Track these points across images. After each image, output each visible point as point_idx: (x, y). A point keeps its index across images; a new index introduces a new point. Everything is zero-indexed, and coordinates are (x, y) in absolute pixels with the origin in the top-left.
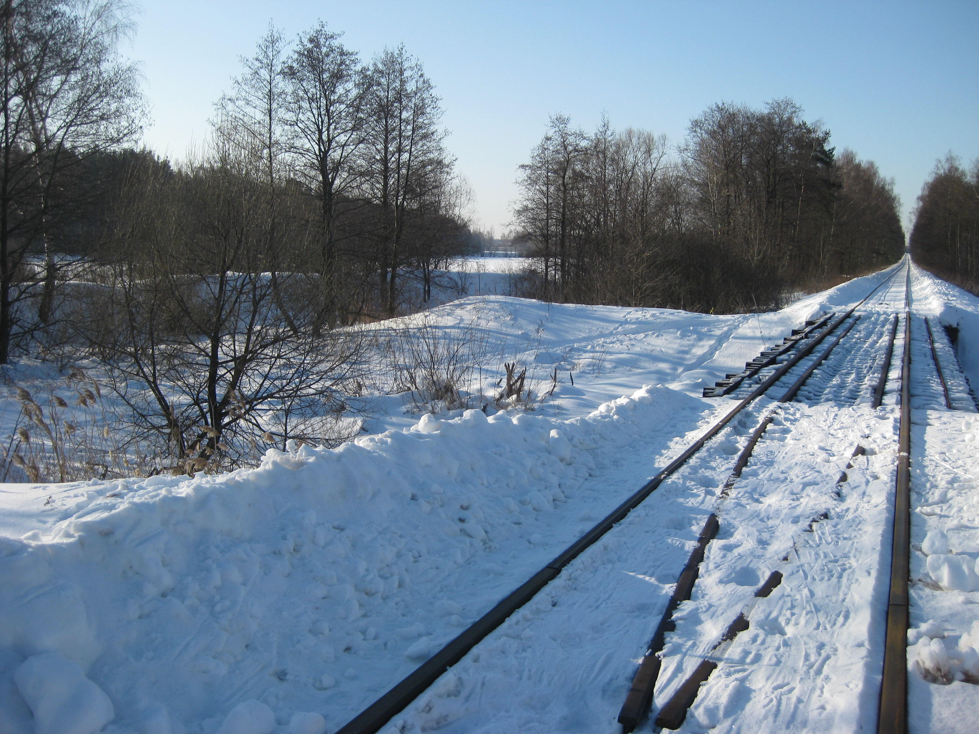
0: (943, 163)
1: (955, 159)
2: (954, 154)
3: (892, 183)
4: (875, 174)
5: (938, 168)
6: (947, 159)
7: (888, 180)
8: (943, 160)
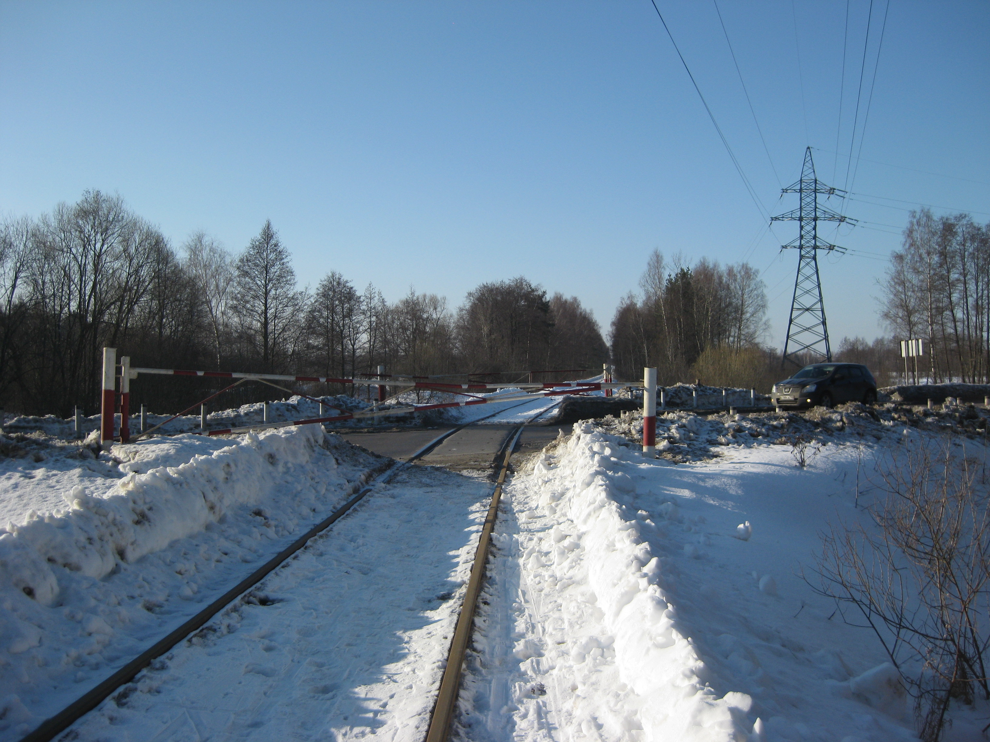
0: (626, 300)
1: (634, 297)
2: (633, 294)
3: (591, 313)
4: (578, 306)
5: (622, 304)
6: (629, 297)
7: (588, 311)
8: (626, 298)
